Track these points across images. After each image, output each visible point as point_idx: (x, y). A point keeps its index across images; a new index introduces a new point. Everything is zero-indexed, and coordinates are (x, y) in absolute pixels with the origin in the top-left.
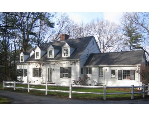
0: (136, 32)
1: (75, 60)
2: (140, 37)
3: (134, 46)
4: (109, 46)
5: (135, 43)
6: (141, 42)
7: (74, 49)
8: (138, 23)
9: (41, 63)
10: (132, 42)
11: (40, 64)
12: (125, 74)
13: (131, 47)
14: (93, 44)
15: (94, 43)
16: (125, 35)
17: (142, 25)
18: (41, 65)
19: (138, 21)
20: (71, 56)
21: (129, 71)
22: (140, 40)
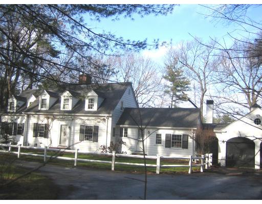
0: (181, 76)
1: (105, 116)
2: (186, 84)
3: (177, 96)
4: (141, 93)
5: (179, 91)
6: (188, 90)
7: (103, 100)
8: (187, 65)
9: (49, 116)
10: (174, 89)
11: (48, 118)
12: (175, 140)
13: (174, 98)
14: (129, 94)
15: (131, 92)
16: (165, 78)
17: (192, 69)
18: (50, 120)
19: (186, 62)
20: (98, 109)
21: (181, 136)
22: (187, 87)
